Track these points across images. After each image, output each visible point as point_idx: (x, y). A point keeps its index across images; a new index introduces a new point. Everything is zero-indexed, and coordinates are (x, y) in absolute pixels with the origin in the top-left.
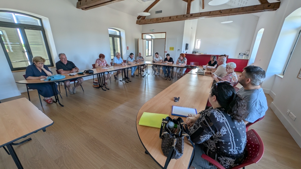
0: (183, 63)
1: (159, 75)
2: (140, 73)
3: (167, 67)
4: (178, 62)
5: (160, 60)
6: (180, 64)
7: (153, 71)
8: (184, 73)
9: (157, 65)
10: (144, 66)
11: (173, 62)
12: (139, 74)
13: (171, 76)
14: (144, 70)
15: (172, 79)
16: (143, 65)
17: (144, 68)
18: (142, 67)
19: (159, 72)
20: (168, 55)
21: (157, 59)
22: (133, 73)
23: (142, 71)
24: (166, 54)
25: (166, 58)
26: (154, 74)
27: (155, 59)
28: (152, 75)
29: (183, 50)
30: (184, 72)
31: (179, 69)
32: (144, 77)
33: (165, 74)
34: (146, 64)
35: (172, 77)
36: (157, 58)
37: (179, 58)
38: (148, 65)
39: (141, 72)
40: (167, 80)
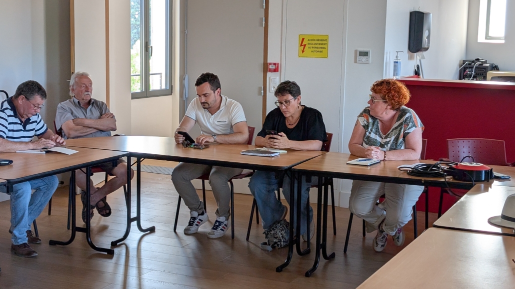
0: (394, 148)
1: (223, 239)
2: (80, 223)
3: (287, 180)
4: (359, 139)
5: (232, 129)
6: (377, 154)
7: (185, 210)
8: (409, 218)
9: (210, 164)
10: (109, 173)
11: (326, 141)
12: (75, 229)
13: (313, 241)
14: (116, 199)
15: (322, 261)
16: (108, 165)
17: (110, 187)
18: (98, 179)
19: (228, 211)
20: (288, 89)
21: (213, 123)
22: (26, 224)
23: (95, 211)
24: (275, 81)
25: (277, 113)
26: (187, 232)
27: (197, 121)
28: (173, 241)
29: (389, 58)
30: (406, 214)
31: (374, 189)
32: (110, 253)
33: (269, 228)
34: (130, 155)
35: (322, 246)
36: (210, 108)
37: (366, 112)
38: (145, 163)
39: (87, 216)
40: (284, 274)
